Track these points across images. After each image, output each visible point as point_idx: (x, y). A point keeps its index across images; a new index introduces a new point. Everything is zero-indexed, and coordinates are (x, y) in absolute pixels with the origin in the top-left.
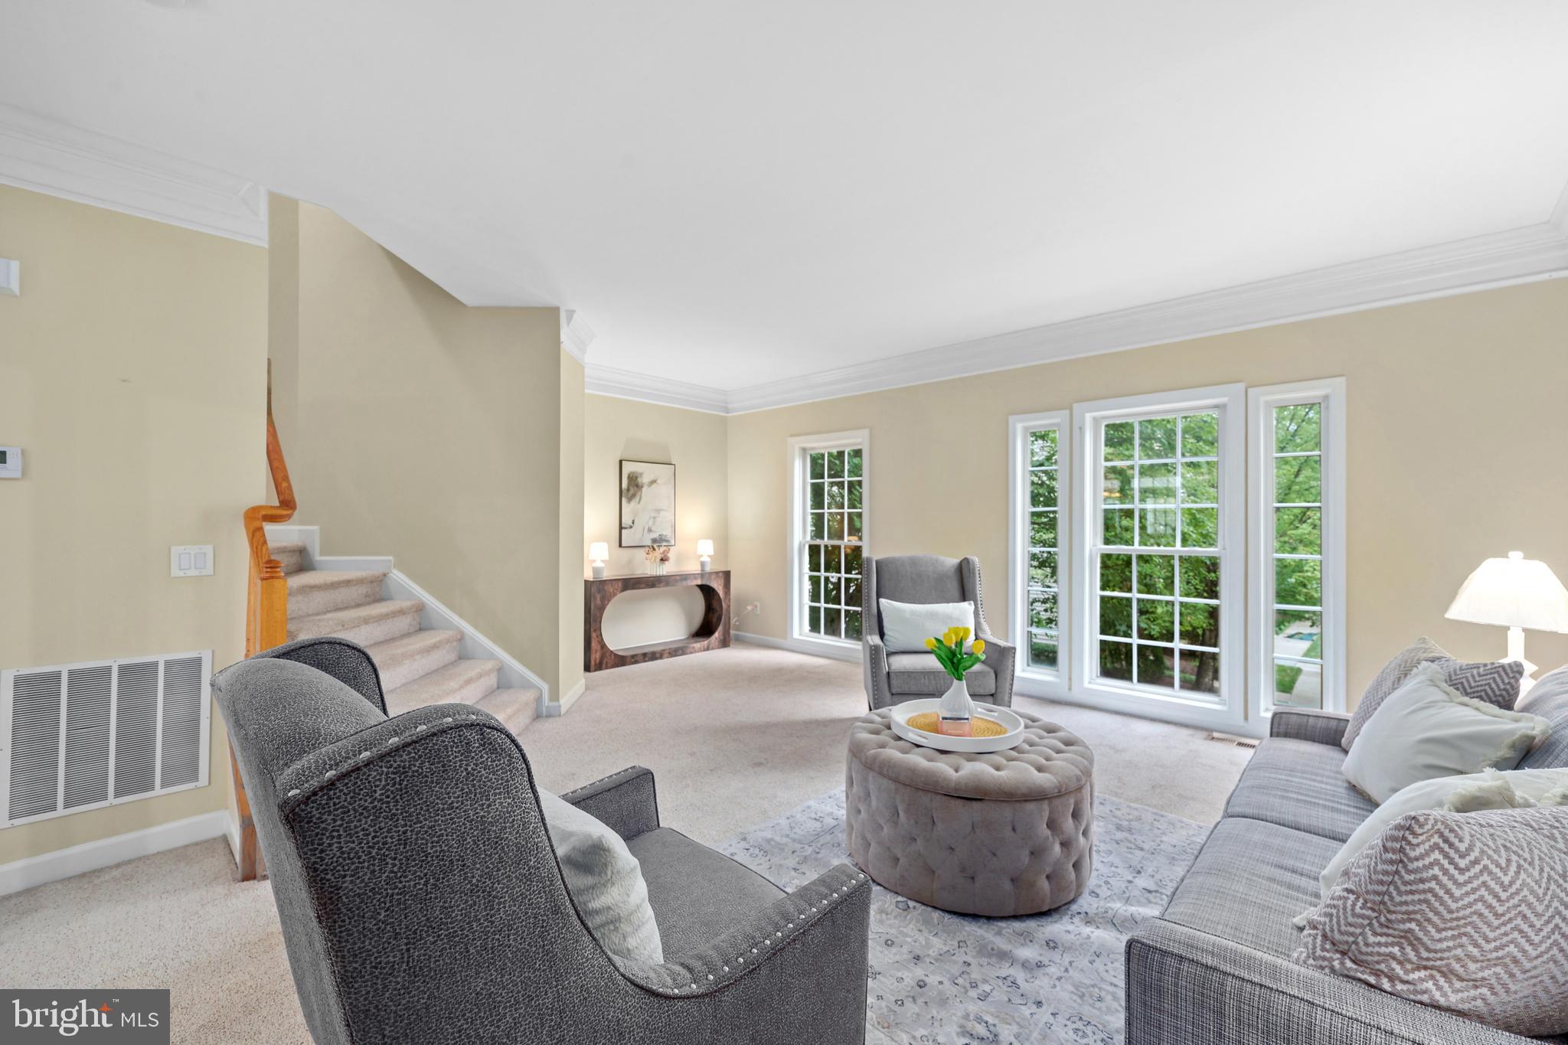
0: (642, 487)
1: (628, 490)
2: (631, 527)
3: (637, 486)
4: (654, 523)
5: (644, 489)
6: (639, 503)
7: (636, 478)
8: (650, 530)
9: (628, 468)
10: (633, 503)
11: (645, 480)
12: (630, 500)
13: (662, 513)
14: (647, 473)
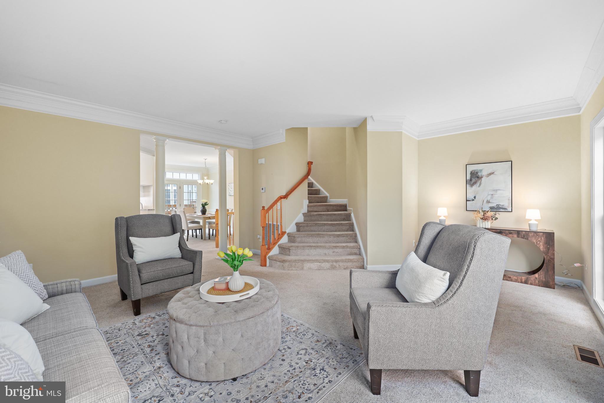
0: (482, 177)
1: (471, 180)
2: (473, 200)
3: (478, 177)
4: (492, 198)
5: (483, 179)
6: (479, 186)
7: (477, 173)
8: (488, 202)
9: (471, 168)
10: (474, 187)
11: (484, 173)
12: (472, 185)
13: (499, 192)
14: (485, 169)
